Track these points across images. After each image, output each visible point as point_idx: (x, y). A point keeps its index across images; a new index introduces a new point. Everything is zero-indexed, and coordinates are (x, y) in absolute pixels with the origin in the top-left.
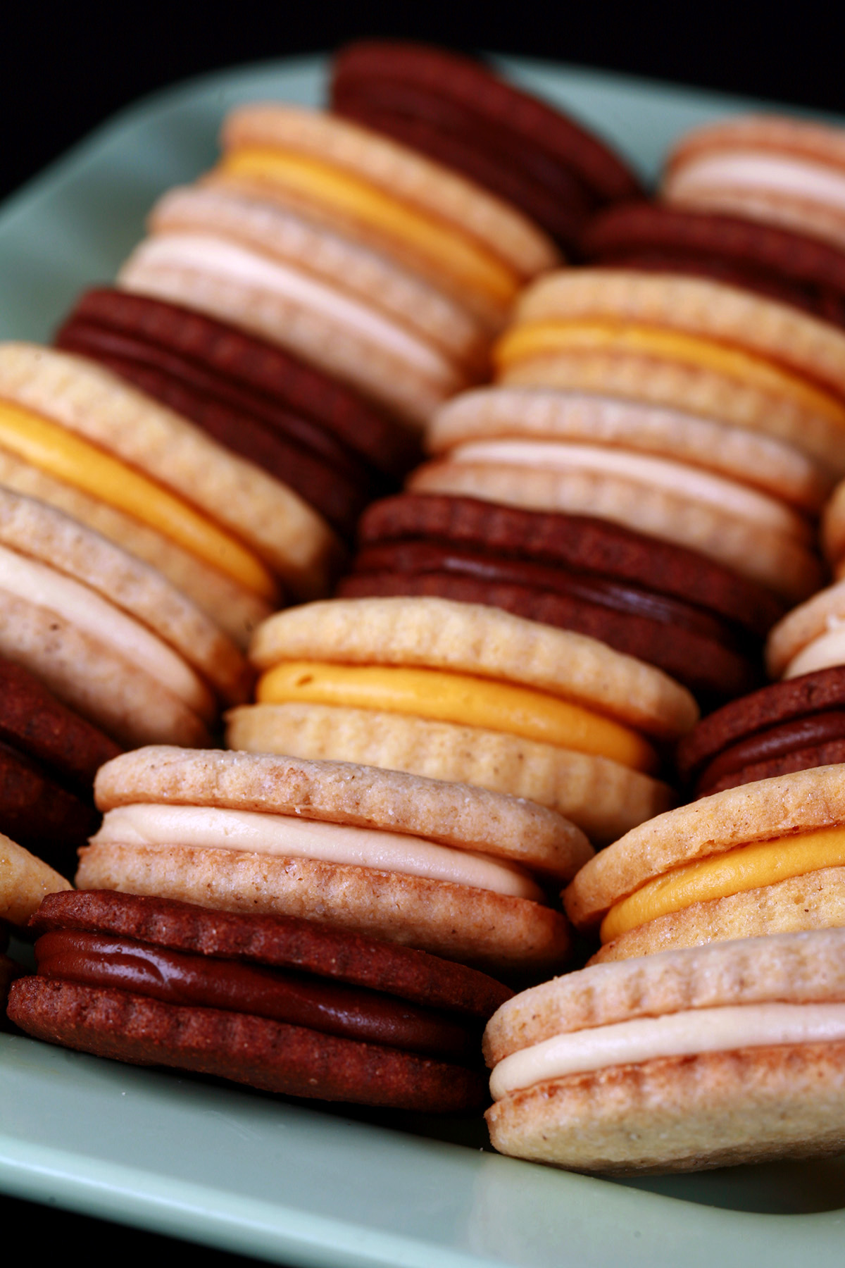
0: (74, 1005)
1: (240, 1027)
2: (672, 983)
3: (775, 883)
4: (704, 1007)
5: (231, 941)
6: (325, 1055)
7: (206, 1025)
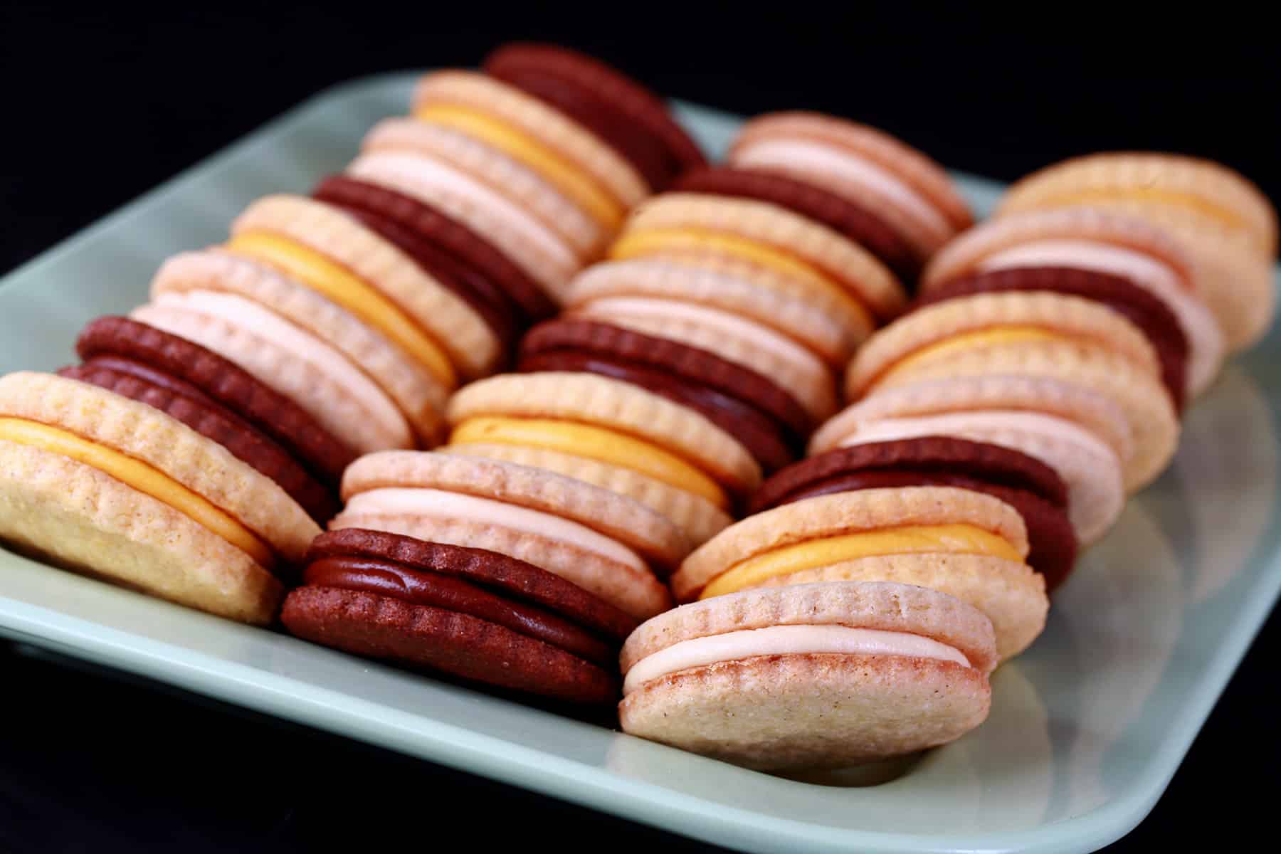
0: (339, 601)
1: (459, 621)
2: (766, 606)
3: (830, 564)
4: (787, 624)
5: (456, 562)
6: (516, 646)
7: (435, 617)
